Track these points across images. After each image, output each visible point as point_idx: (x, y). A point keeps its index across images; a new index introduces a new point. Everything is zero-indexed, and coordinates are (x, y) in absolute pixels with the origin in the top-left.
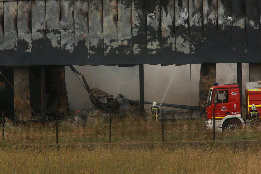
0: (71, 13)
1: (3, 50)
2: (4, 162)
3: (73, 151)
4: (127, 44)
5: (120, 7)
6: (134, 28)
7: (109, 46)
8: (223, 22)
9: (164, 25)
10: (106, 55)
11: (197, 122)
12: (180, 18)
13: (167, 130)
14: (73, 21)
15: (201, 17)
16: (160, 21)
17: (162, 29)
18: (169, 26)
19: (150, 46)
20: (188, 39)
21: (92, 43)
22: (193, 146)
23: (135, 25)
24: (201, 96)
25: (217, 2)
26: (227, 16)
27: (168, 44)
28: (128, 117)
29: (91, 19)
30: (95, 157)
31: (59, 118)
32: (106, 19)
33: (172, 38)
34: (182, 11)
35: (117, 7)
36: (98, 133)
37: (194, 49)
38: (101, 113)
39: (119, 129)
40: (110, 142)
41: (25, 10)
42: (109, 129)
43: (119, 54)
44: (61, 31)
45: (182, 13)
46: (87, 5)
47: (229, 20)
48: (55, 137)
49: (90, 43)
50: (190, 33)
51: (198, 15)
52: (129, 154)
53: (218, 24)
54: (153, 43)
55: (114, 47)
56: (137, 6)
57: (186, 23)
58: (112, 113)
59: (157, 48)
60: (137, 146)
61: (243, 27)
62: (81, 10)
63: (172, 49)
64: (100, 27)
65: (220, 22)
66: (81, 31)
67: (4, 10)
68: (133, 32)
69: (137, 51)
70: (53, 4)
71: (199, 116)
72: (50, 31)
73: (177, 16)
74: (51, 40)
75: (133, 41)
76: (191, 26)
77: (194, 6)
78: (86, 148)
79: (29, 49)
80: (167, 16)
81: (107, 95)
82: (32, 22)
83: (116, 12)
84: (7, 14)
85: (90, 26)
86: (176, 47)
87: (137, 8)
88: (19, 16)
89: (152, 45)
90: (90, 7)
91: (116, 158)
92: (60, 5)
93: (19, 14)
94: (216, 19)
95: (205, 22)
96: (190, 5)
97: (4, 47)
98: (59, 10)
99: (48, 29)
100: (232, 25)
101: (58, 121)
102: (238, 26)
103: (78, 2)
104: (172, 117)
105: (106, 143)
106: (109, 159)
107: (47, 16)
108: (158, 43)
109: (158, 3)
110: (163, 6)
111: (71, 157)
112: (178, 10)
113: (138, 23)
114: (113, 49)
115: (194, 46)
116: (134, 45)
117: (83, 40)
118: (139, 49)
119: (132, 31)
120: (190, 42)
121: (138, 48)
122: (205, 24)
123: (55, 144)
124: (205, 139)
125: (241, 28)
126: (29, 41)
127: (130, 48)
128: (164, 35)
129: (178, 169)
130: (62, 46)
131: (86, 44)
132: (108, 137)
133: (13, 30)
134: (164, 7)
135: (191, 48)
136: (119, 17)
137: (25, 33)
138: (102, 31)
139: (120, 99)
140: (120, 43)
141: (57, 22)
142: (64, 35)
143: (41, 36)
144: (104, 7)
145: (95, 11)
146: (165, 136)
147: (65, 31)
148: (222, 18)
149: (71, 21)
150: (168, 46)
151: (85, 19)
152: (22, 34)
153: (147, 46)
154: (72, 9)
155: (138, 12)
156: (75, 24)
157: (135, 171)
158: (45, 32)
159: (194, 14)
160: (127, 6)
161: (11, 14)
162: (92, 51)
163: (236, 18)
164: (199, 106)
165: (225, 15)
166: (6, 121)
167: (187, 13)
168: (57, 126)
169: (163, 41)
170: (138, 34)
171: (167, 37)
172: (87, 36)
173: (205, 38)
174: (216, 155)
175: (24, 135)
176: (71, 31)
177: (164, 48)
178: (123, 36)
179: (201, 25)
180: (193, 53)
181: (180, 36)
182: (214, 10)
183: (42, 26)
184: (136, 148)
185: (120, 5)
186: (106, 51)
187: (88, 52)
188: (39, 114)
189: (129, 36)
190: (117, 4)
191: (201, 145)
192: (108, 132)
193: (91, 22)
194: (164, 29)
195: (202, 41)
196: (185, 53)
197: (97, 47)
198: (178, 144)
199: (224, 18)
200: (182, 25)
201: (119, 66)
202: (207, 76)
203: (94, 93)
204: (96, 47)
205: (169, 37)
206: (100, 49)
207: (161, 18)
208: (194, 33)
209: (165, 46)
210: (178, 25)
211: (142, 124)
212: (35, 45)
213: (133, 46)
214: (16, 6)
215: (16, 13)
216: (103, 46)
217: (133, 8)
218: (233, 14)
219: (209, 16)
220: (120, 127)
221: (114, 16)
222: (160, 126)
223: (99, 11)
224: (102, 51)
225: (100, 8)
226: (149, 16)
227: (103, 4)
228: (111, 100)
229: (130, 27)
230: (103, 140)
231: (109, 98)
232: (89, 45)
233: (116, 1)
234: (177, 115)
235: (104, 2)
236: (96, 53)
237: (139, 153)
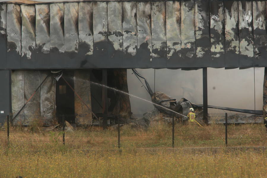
0: (133, 15)
1: (64, 52)
2: (65, 167)
3: (136, 155)
4: (191, 47)
6: (197, 31)
7: (172, 49)
9: (228, 28)
10: (169, 58)
11: (260, 126)
12: (243, 21)
13: (231, 134)
14: (135, 22)
15: (264, 20)
16: (224, 24)
17: (226, 32)
18: (233, 29)
19: (214, 49)
20: (252, 43)
21: (154, 46)
22: (257, 150)
23: (198, 27)
24: (265, 100)
27: (232, 48)
29: (154, 21)
30: (158, 162)
31: (121, 122)
32: (169, 22)
33: (236, 41)
34: (246, 14)
35: (180, 10)
36: (160, 136)
37: (258, 52)
38: (164, 117)
39: (182, 134)
40: (173, 147)
41: (86, 11)
42: (172, 134)
43: (183, 57)
44: (124, 33)
45: (246, 16)
46: (150, 7)
48: (117, 141)
49: (153, 46)
50: (253, 36)
51: (262, 18)
52: (193, 159)
54: (217, 46)
55: (177, 50)
56: (200, 9)
57: (249, 26)
58: (175, 117)
59: (221, 51)
60: (200, 150)
62: (144, 12)
63: (236, 52)
64: (163, 29)
66: (143, 33)
67: (65, 11)
68: (197, 35)
69: (201, 54)
70: (115, 6)
72: (112, 33)
73: (241, 18)
74: (113, 42)
75: (196, 44)
76: (255, 29)
77: (257, 9)
78: (149, 153)
79: (91, 51)
80: (230, 19)
81: (170, 99)
82: (94, 25)
83: (179, 15)
84: (68, 15)
85: (153, 29)
86: (240, 50)
87: (200, 11)
88: (80, 18)
89: (216, 48)
90: (153, 10)
91: (179, 163)
92: (122, 7)
93: (80, 15)
96: (254, 8)
97: (65, 49)
98: (122, 12)
99: (110, 31)
101: (120, 125)
103: (140, 4)
104: (236, 122)
105: (169, 148)
106: (172, 164)
107: (109, 18)
108: (222, 46)
109: (222, 6)
110: (226, 9)
111: (133, 161)
112: (241, 13)
113: (201, 25)
114: (176, 51)
115: (258, 49)
116: (198, 48)
117: (145, 42)
118: (203, 53)
119: (195, 34)
120: (253, 45)
121: (201, 51)
123: (117, 148)
126: (91, 44)
127: (194, 51)
128: (228, 38)
129: (242, 173)
130: (124, 48)
131: (149, 47)
132: (170, 142)
133: (74, 32)
134: (228, 10)
135: (255, 51)
136: (182, 19)
137: (86, 35)
138: (165, 34)
139: (183, 103)
140: (183, 46)
141: (119, 24)
142: (126, 37)
143: (103, 38)
144: (167, 9)
145: (157, 13)
146: (228, 140)
147: (127, 33)
149: (133, 23)
150: (232, 49)
151: (148, 22)
152: (84, 37)
153: (211, 49)
154: (134, 11)
155: (202, 14)
156: (138, 26)
157: (198, 176)
158: (108, 34)
159: (258, 17)
160: (190, 8)
161: (72, 15)
162: (154, 54)
164: (262, 110)
166: (67, 125)
167: (251, 16)
168: (118, 130)
169: (226, 44)
170: (201, 37)
171: (231, 40)
172: (150, 39)
175: (85, 140)
176: (133, 33)
177: (228, 51)
178: (186, 39)
179: (264, 28)
180: (257, 56)
181: (244, 40)
183: (103, 28)
184: (199, 153)
185: (183, 7)
186: (169, 54)
187: (151, 55)
188: (101, 117)
189: (193, 39)
190: (180, 6)
191: (264, 149)
192: (171, 137)
193: (154, 24)
194: (228, 32)
196: (249, 56)
197: (160, 50)
198: (242, 148)
201: (182, 70)
203: (156, 97)
204: (159, 50)
205: (233, 40)
206: (163, 52)
207: (225, 20)
209: (228, 49)
210: (242, 28)
211: (205, 129)
212: (97, 47)
213: (196, 49)
214: (76, 8)
215: (77, 15)
216: (166, 49)
217: (197, 10)
220: (183, 131)
221: (177, 19)
222: (224, 131)
223: (162, 13)
224: (165, 54)
225: (163, 10)
226: (213, 19)
227: (166, 6)
228: (174, 104)
229: (194, 29)
230: (165, 144)
231: (172, 101)
232: (152, 48)
233: (179, 3)
234: (241, 119)
235: (167, 5)
236: (159, 56)
237: (203, 158)
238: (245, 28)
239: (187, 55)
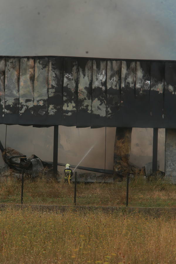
4: (43, 104)
5: (38, 66)
6: (50, 88)
7: (24, 106)
8: (141, 86)
9: (81, 87)
10: (21, 115)
11: (110, 186)
12: (97, 80)
13: (79, 193)
15: (119, 80)
16: (77, 82)
17: (79, 91)
18: (86, 88)
19: (66, 107)
20: (105, 102)
21: (7, 102)
22: (106, 210)
23: (51, 85)
24: (115, 160)
25: (136, 65)
26: (145, 80)
27: (84, 106)
28: (41, 178)
29: (7, 78)
30: (6, 218)
32: (22, 79)
33: (88, 100)
34: (100, 73)
35: (34, 67)
36: (9, 193)
37: (110, 112)
38: (14, 173)
39: (31, 191)
40: (22, 203)
42: (21, 190)
43: (35, 114)
45: (100, 76)
46: (4, 63)
47: (147, 84)
49: (5, 102)
50: (107, 96)
51: (116, 78)
52: (40, 217)
53: (136, 87)
54: (69, 104)
55: (29, 107)
56: (54, 67)
57: (103, 86)
58: (25, 174)
59: (73, 110)
60: (49, 208)
61: (162, 92)
63: (88, 111)
64: (17, 86)
65: (138, 86)
68: (50, 93)
69: (53, 112)
71: (113, 180)
73: (94, 78)
75: (49, 101)
76: (108, 88)
77: (112, 68)
80: (84, 78)
81: (20, 155)
83: (33, 72)
85: (6, 85)
86: (92, 109)
89: (68, 106)
90: (7, 66)
91: (27, 220)
94: (134, 83)
95: (123, 85)
96: (109, 67)
100: (150, 89)
102: (157, 90)
104: (85, 180)
105: (18, 204)
106: (20, 221)
108: (74, 105)
109: (76, 65)
110: (80, 68)
112: (95, 72)
113: (54, 83)
114: (28, 108)
115: (111, 109)
116: (50, 105)
118: (55, 110)
119: (48, 91)
120: (106, 105)
121: (53, 109)
122: (123, 88)
124: (117, 204)
125: (159, 93)
127: (46, 109)
128: (81, 97)
129: (89, 233)
131: (1, 103)
132: (19, 198)
134: (82, 68)
135: (107, 111)
136: (36, 77)
138: (18, 91)
139: (33, 160)
140: (35, 103)
144: (21, 66)
145: (12, 70)
146: (77, 199)
148: (140, 81)
150: (84, 108)
151: (2, 78)
153: (63, 107)
155: (55, 72)
157: (46, 234)
159: (112, 76)
160: (44, 66)
162: (7, 110)
163: (154, 82)
164: (112, 169)
165: (143, 79)
167: (105, 75)
169: (79, 103)
170: (54, 95)
171: (83, 99)
172: (3, 95)
173: (122, 102)
174: (128, 221)
177: (80, 110)
178: (39, 96)
179: (118, 88)
180: (109, 116)
181: (97, 99)
182: (132, 74)
184: (48, 210)
185: (37, 64)
186: (21, 111)
187: (3, 111)
189: (45, 96)
190: (35, 63)
191: (113, 210)
192: (21, 193)
193: (7, 80)
194: (81, 91)
195: (119, 105)
196: (101, 116)
197: (13, 106)
198: (90, 208)
199: (142, 82)
200: (100, 87)
201: (33, 127)
202: (123, 140)
203: (7, 152)
204: (11, 106)
205: (85, 99)
206: (15, 108)
207: (79, 79)
208: (111, 96)
209: (81, 108)
210: (95, 87)
211: (54, 186)
213: (48, 107)
216: (18, 106)
217: (50, 68)
218: (152, 78)
219: (127, 79)
220: (32, 188)
221: (31, 76)
222: (73, 189)
223: (15, 70)
224: (17, 110)
225: (17, 67)
226: (66, 77)
227: (21, 63)
228: (25, 160)
229: (47, 87)
230: (14, 200)
231: (22, 158)
232: (5, 104)
233: (33, 60)
234: (90, 178)
235: (21, 61)
236: (11, 113)
237: (50, 216)
238: (98, 88)
239: (39, 112)
